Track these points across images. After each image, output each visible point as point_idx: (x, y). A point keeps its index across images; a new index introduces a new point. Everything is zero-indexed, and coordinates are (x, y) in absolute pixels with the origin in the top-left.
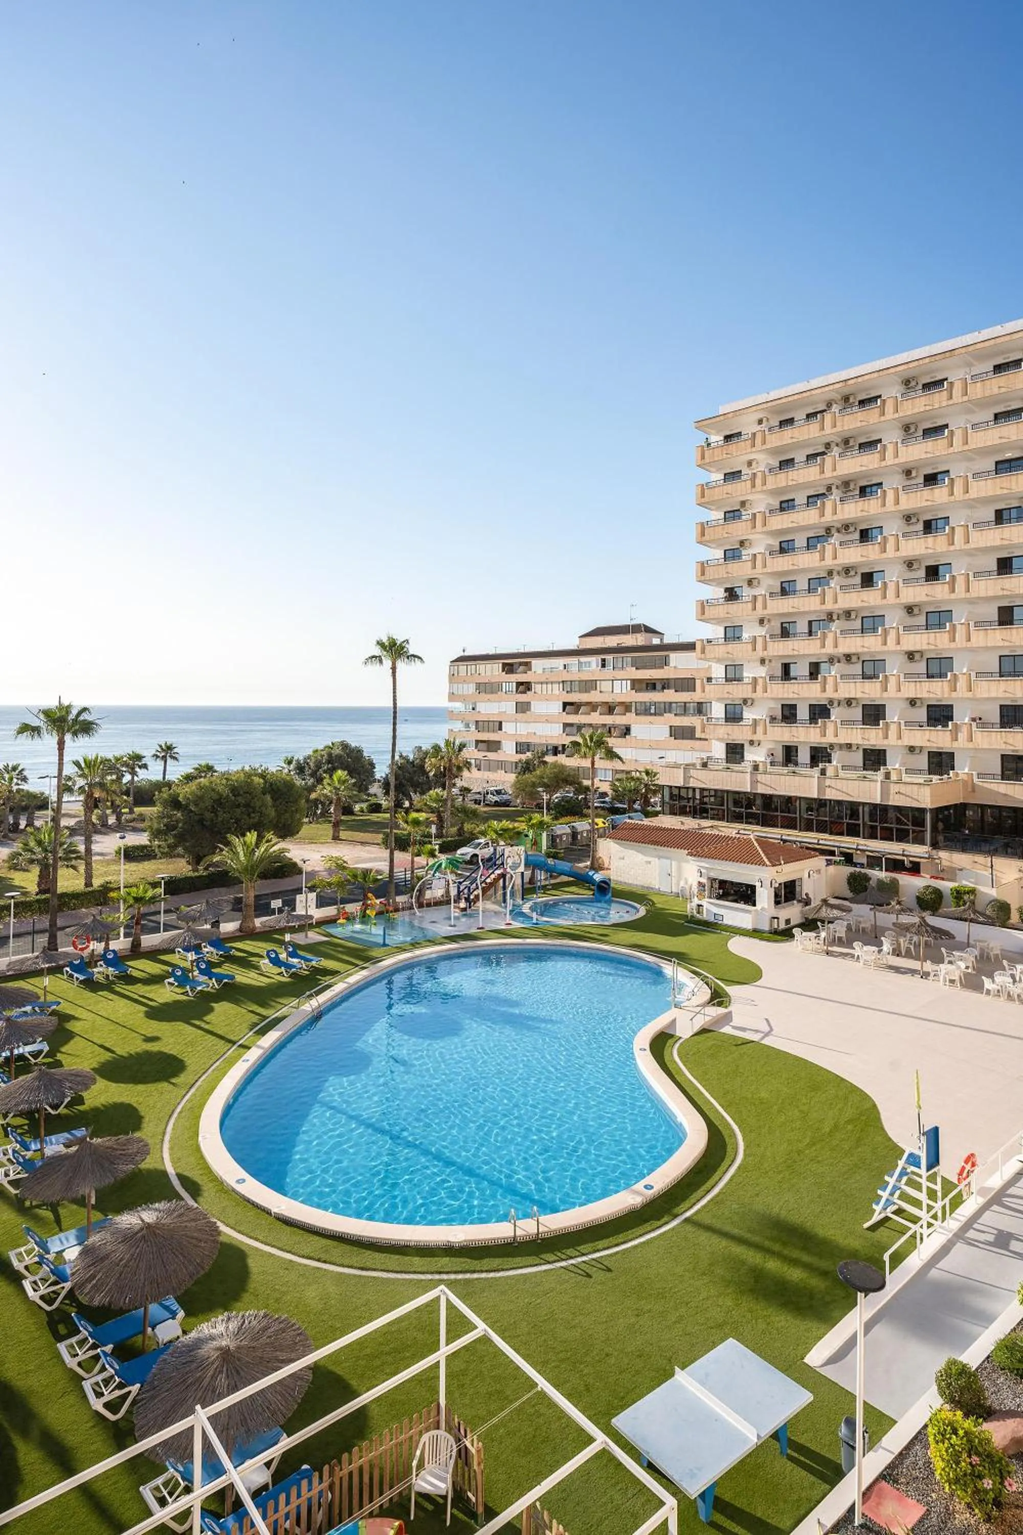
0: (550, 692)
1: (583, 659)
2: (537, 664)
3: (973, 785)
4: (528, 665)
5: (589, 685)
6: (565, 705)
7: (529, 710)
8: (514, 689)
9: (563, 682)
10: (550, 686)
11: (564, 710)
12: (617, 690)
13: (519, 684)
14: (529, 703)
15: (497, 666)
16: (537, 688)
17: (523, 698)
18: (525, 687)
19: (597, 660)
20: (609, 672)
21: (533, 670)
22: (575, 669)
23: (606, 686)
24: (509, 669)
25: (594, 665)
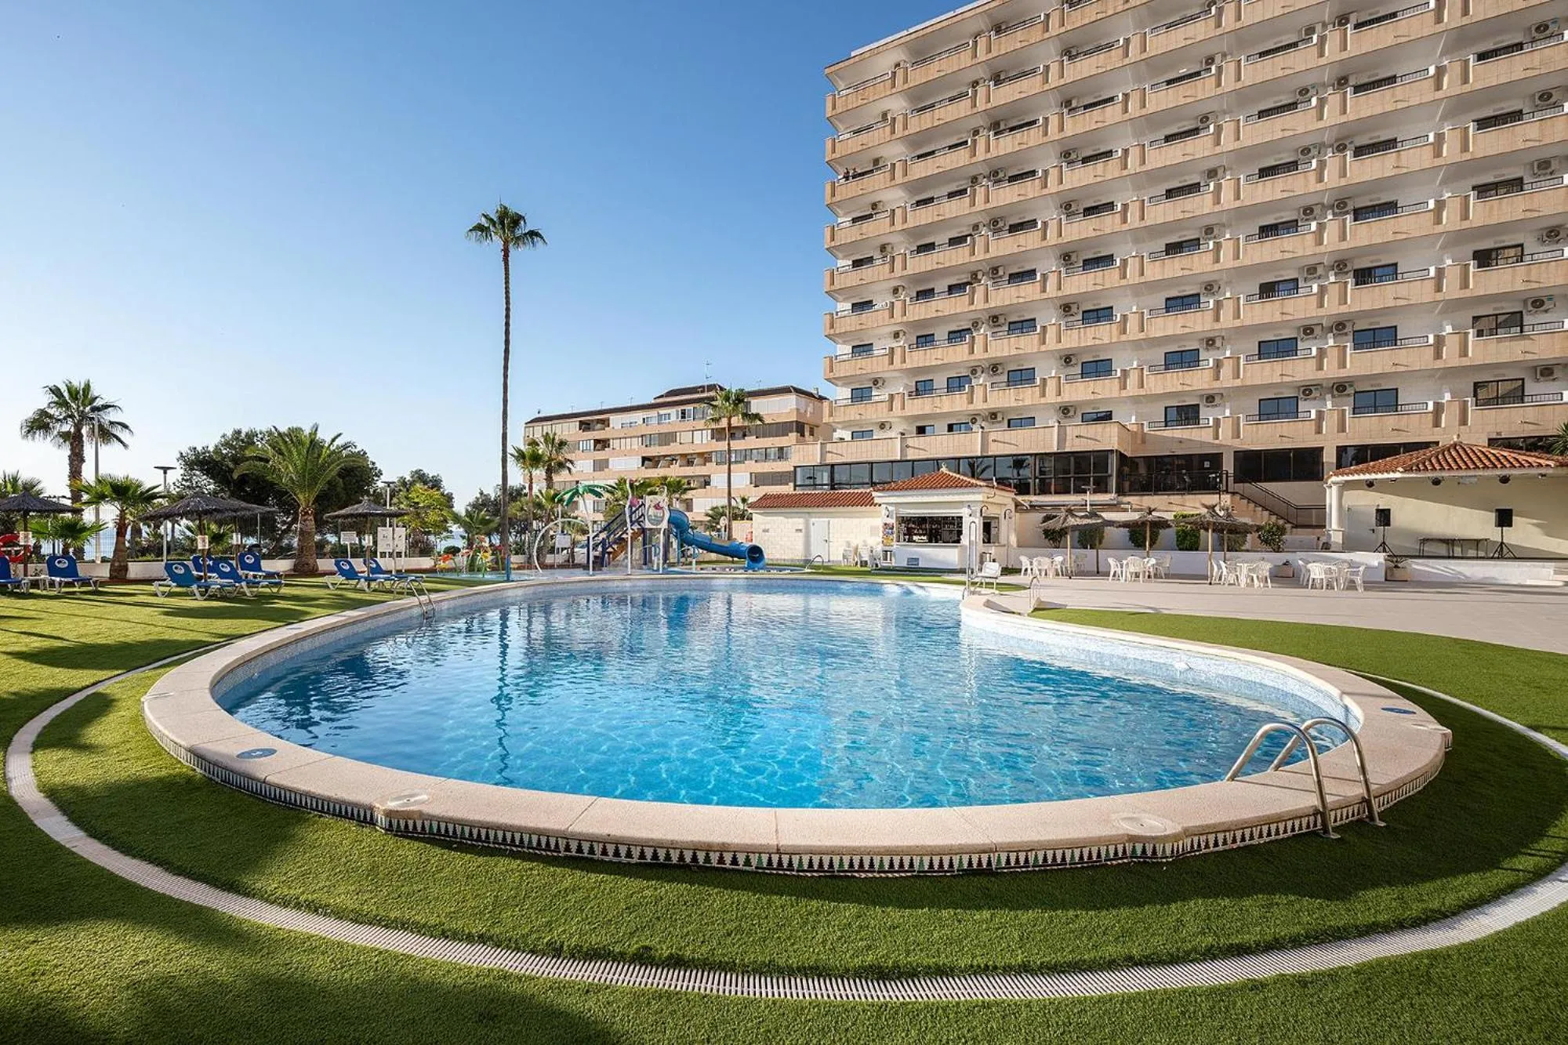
0: (628, 447)
1: (662, 411)
2: (615, 420)
3: (1144, 435)
4: (605, 423)
5: (668, 438)
6: (644, 459)
7: (607, 467)
8: (592, 447)
9: (642, 436)
10: (628, 440)
11: (643, 465)
12: (697, 441)
13: (597, 442)
14: (607, 461)
15: (574, 425)
16: (614, 444)
17: (601, 455)
18: (602, 444)
19: (677, 411)
20: (690, 423)
21: (611, 426)
22: (655, 421)
23: (686, 437)
24: (585, 426)
25: (673, 418)
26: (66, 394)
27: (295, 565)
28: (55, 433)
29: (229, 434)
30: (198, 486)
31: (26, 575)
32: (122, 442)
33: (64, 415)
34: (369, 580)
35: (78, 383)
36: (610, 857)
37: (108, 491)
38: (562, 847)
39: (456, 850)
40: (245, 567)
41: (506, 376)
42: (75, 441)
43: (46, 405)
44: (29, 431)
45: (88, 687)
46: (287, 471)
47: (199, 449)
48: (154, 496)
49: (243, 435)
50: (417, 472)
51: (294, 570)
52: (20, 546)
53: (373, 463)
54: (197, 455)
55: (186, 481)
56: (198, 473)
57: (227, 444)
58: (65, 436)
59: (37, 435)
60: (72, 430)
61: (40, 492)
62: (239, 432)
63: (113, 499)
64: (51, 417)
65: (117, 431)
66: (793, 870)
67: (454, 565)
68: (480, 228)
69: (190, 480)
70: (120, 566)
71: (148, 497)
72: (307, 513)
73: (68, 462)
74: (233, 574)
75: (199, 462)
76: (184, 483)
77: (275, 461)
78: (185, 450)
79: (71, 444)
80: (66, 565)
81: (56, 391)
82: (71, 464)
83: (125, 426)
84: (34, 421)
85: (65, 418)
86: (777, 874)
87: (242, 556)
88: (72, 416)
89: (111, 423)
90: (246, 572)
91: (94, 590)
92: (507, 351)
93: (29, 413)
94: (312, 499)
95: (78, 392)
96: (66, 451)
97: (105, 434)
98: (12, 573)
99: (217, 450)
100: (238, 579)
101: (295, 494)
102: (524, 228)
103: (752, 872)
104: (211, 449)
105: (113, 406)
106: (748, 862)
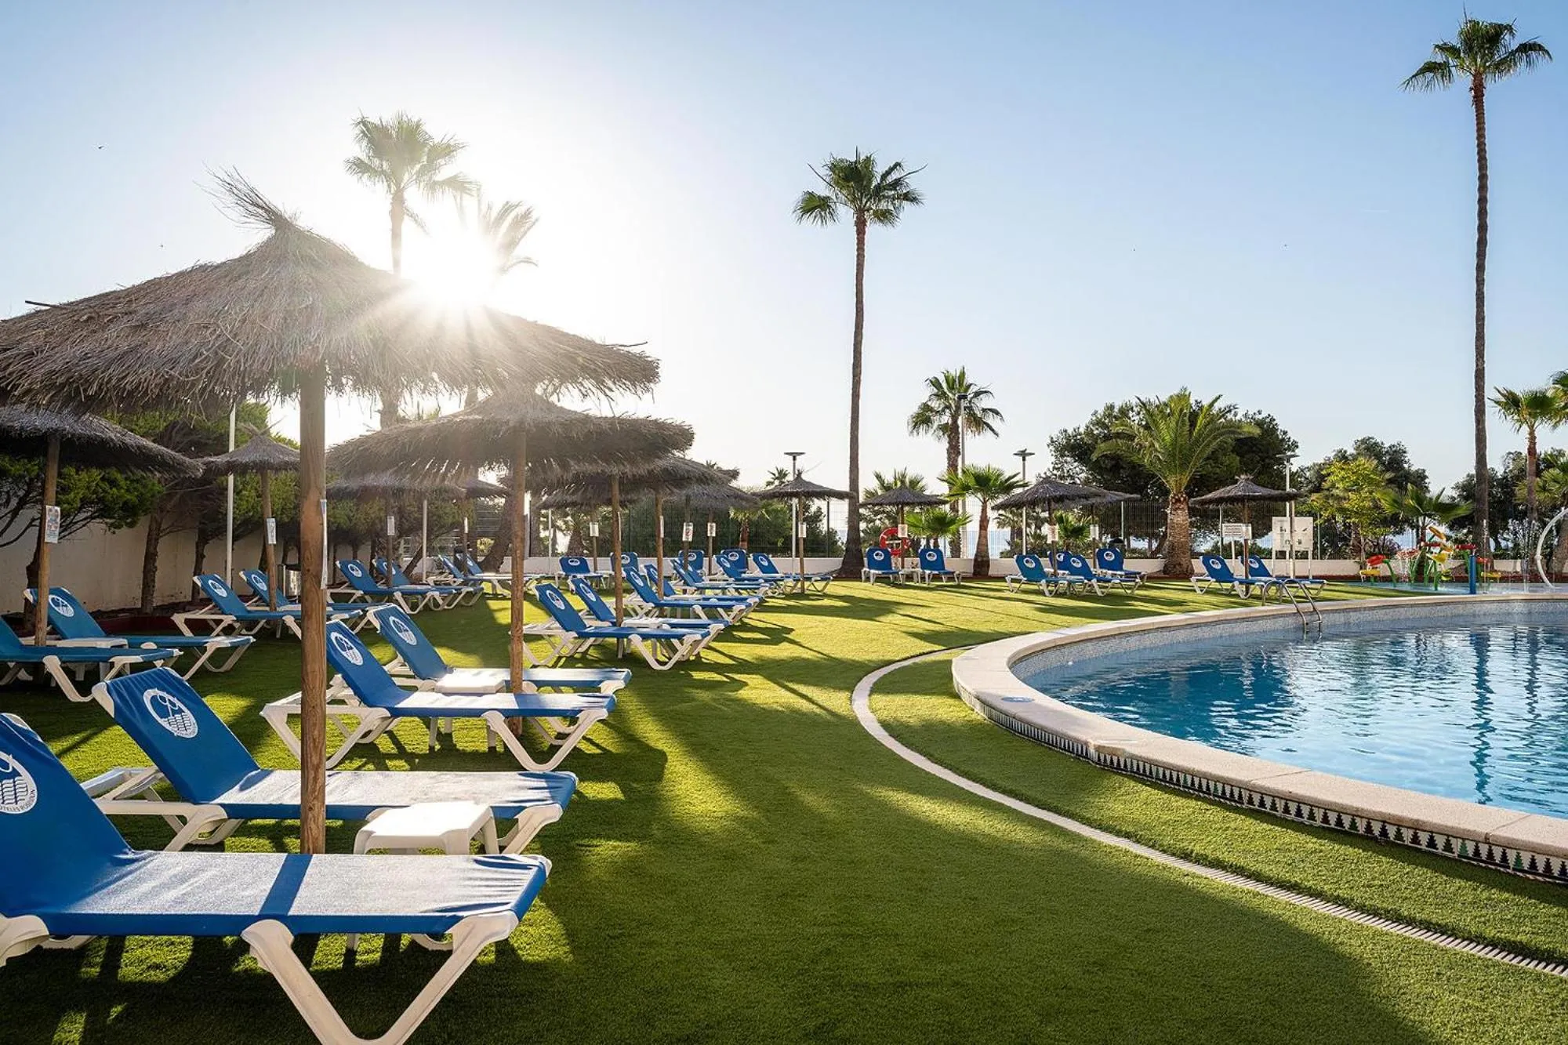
26: (944, 385)
27: (1166, 566)
28: (936, 425)
29: (1101, 411)
30: (1069, 476)
31: (903, 567)
32: (993, 430)
33: (942, 406)
34: (1248, 584)
35: (954, 372)
36: (1292, 816)
37: (972, 482)
38: (1245, 799)
39: (1148, 785)
40: (1104, 564)
41: (1480, 282)
42: (952, 432)
43: (927, 399)
44: (915, 426)
45: (924, 654)
46: (1153, 451)
47: (1070, 431)
48: (1012, 486)
49: (1116, 410)
50: (1364, 441)
51: (1165, 572)
52: (899, 539)
53: (1285, 433)
54: (1068, 438)
55: (1058, 469)
56: (1069, 459)
57: (1098, 423)
58: (944, 428)
59: (921, 430)
60: (950, 422)
61: (922, 489)
62: (1111, 407)
63: (976, 491)
64: (931, 410)
65: (990, 419)
66: (1509, 868)
67: (1390, 574)
68: (1430, 68)
69: (1061, 469)
70: (982, 561)
71: (1007, 487)
72: (1178, 501)
73: (946, 455)
74: (1085, 572)
75: (1074, 448)
76: (1055, 472)
77: (1142, 438)
78: (1055, 434)
79: (949, 436)
80: (935, 558)
81: (936, 383)
82: (949, 458)
83: (996, 412)
84: (918, 415)
85: (943, 410)
86: (1486, 868)
87: (1101, 552)
88: (948, 407)
89: (984, 410)
90: (1104, 571)
91: (958, 583)
92: (1482, 243)
93: (915, 409)
94: (1185, 482)
95: (954, 381)
96: (944, 444)
97: (978, 423)
98: (893, 565)
99: (1088, 432)
100: (1089, 575)
101: (1165, 478)
102: (1511, 42)
103: (1454, 859)
104: (1082, 430)
105: (986, 392)
106: (1448, 847)
